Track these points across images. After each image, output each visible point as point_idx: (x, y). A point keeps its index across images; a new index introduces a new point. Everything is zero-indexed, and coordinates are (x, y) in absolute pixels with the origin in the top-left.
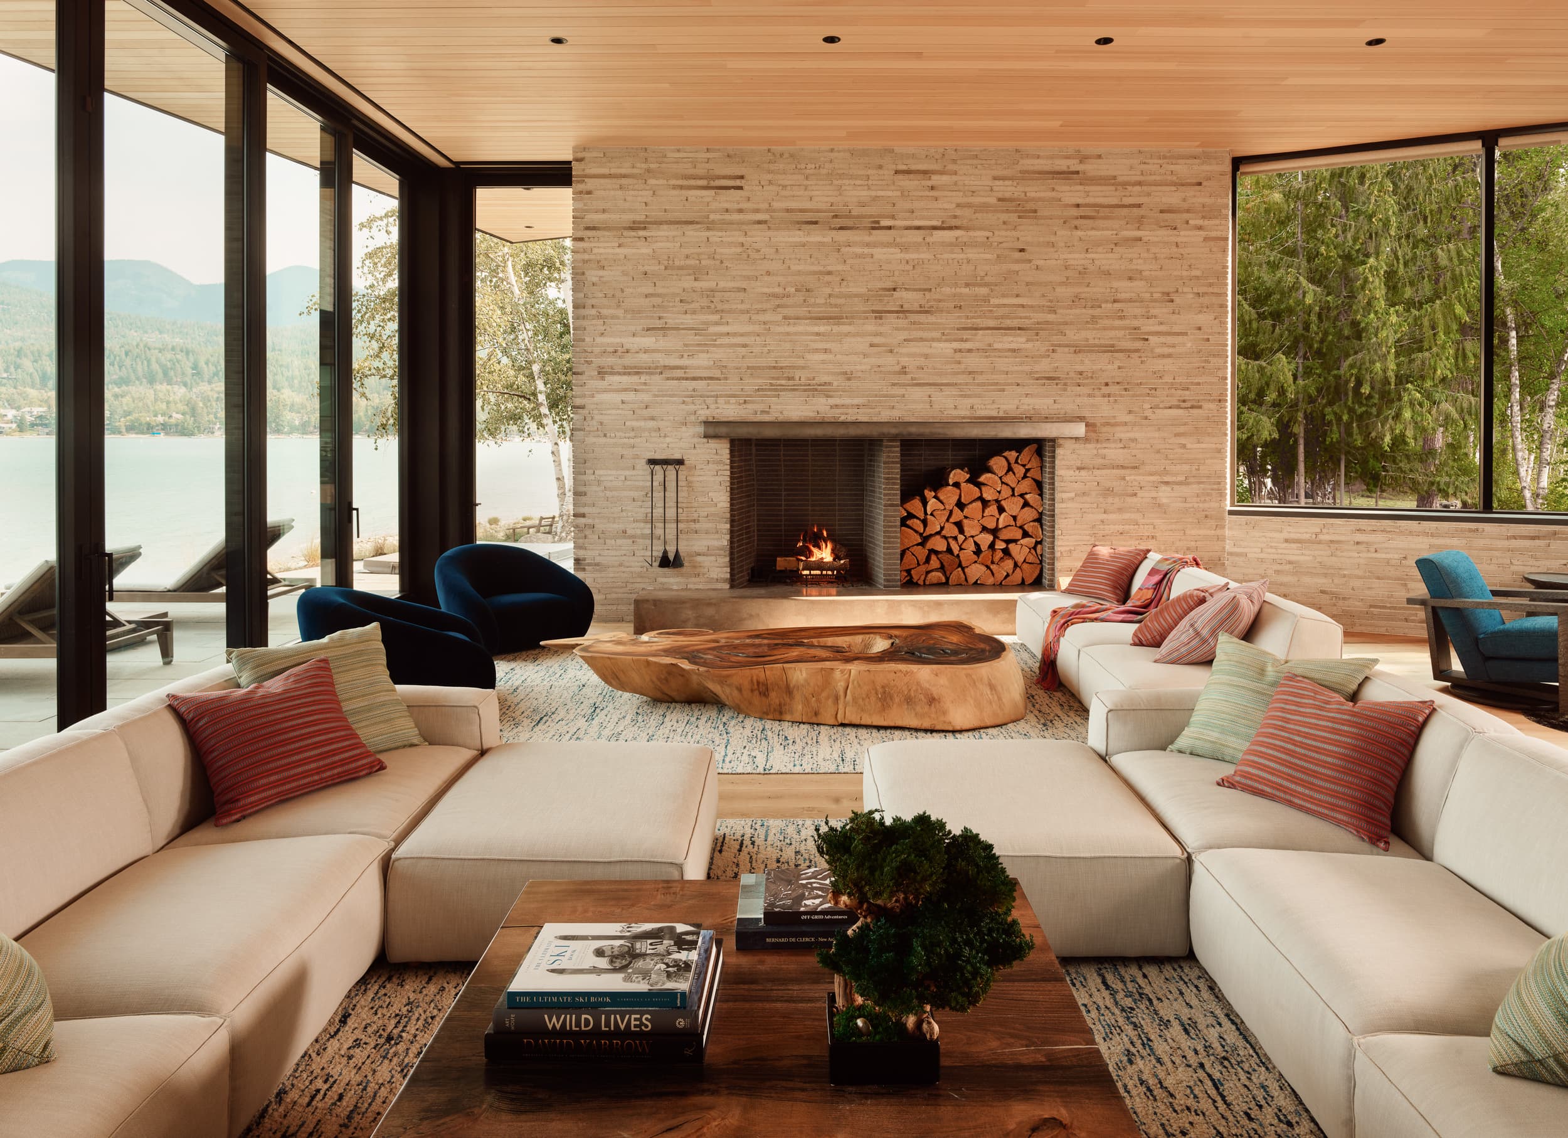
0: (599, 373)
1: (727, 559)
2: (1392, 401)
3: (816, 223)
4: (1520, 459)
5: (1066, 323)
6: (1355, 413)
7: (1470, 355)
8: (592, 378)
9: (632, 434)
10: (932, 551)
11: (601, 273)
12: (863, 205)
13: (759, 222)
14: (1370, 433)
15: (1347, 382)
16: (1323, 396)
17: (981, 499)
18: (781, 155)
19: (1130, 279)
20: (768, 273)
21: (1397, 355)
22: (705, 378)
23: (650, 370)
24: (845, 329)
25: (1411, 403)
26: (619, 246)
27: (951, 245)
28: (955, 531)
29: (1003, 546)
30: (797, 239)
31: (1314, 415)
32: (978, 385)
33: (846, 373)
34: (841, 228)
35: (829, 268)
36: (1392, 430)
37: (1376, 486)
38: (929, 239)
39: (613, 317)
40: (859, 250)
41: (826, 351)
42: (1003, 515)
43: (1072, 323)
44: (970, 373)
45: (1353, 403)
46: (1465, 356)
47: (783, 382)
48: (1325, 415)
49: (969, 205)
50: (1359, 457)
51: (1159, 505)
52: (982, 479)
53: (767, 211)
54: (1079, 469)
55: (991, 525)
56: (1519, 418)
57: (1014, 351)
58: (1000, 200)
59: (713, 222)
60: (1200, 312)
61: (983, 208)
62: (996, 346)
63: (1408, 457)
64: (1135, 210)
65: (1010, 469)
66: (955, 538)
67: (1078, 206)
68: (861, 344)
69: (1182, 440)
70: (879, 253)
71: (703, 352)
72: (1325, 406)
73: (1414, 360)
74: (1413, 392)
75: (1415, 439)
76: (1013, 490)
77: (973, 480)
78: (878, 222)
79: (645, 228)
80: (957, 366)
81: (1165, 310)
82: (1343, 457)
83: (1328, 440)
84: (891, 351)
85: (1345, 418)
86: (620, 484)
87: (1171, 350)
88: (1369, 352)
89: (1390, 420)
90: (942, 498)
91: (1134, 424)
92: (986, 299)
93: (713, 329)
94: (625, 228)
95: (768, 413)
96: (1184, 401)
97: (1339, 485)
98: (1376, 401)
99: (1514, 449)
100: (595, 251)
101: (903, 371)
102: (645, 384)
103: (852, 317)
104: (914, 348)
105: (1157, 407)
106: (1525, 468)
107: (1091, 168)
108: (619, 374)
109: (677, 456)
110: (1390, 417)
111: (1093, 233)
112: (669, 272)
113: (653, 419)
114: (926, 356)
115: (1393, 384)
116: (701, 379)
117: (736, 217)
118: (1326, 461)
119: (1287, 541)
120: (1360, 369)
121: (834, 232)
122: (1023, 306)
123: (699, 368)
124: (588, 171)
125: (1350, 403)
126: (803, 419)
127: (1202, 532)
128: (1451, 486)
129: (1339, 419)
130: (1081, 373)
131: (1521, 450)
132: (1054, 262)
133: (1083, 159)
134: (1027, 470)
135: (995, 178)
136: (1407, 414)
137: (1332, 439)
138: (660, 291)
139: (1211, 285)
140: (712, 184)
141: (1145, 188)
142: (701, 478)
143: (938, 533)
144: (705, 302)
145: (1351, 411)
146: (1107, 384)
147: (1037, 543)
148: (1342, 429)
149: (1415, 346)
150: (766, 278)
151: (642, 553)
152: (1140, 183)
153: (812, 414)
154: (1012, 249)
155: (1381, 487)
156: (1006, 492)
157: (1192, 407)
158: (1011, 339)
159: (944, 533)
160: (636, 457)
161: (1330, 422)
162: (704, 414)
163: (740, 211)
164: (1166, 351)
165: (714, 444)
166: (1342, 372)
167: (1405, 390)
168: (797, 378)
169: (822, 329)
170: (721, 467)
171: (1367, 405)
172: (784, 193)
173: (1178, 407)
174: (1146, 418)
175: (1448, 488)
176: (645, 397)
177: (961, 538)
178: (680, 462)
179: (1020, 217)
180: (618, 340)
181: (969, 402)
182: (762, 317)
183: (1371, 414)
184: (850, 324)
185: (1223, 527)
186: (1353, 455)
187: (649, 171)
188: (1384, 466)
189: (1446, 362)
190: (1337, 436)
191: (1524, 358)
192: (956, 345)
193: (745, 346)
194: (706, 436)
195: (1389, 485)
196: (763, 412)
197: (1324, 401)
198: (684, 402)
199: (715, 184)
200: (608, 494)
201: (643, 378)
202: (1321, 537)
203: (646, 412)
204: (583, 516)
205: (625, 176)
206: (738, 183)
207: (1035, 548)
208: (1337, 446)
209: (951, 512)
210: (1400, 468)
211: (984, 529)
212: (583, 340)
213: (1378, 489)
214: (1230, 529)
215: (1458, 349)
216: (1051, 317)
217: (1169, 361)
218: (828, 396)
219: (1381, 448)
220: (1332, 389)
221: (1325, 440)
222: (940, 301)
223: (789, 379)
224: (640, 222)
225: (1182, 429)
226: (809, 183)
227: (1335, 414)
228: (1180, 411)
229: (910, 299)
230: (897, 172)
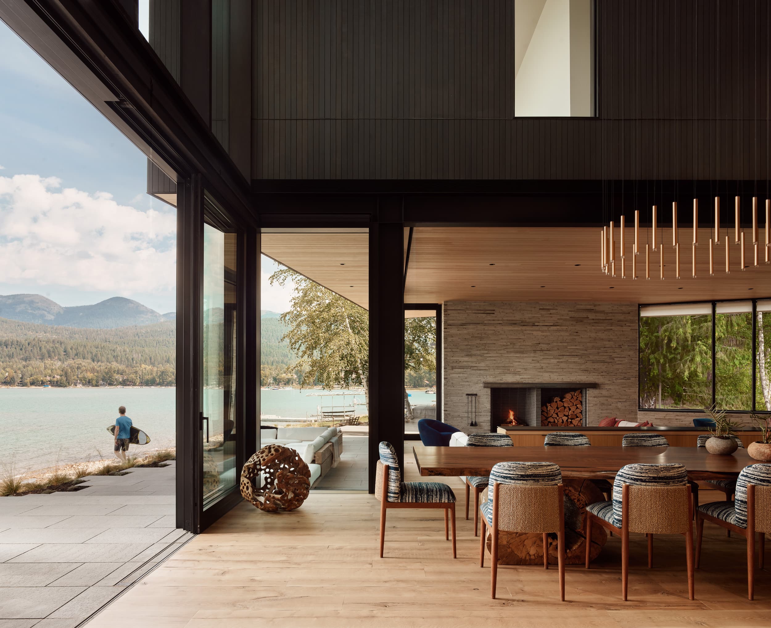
0: (452, 368)
1: (490, 424)
2: (689, 351)
3: (516, 324)
4: (764, 385)
5: (590, 354)
6: (667, 358)
7: (735, 324)
8: (449, 370)
9: (462, 386)
10: (550, 422)
11: (452, 338)
12: (530, 319)
13: (499, 324)
14: (676, 370)
15: (663, 340)
16: (649, 348)
17: (564, 406)
18: (506, 304)
19: (609, 341)
20: (502, 339)
21: (692, 324)
22: (483, 370)
23: (467, 367)
24: (525, 355)
25: (700, 352)
26: (458, 330)
27: (556, 330)
28: (556, 416)
29: (570, 420)
30: (511, 329)
31: (644, 359)
32: (564, 372)
33: (525, 368)
34: (524, 326)
35: (520, 337)
36: (689, 368)
37: (680, 401)
38: (549, 329)
39: (456, 352)
40: (529, 332)
41: (519, 362)
42: (570, 411)
43: (592, 354)
44: (562, 369)
45: (666, 352)
46: (732, 325)
47: (506, 371)
48: (650, 359)
49: (561, 319)
50: (670, 384)
51: (618, 408)
52: (564, 400)
53: (502, 320)
54: (594, 397)
55: (567, 414)
56: (764, 361)
57: (574, 362)
58: (570, 317)
59: (485, 324)
60: (630, 351)
61: (565, 320)
62: (569, 361)
63: (698, 384)
64: (610, 321)
65: (572, 397)
66: (556, 418)
67: (593, 319)
68: (530, 360)
69: (624, 389)
70: (535, 333)
71: (483, 362)
72: (650, 354)
73: (702, 327)
74: (702, 346)
75: (703, 373)
76: (573, 403)
77: (561, 401)
78: (534, 324)
79: (465, 325)
80: (558, 366)
81: (620, 350)
82: (660, 384)
83: (652, 374)
84: (538, 362)
85: (662, 361)
86: (458, 401)
87: (621, 362)
88: (676, 322)
89: (688, 362)
90: (552, 406)
91: (611, 384)
92: (566, 347)
93: (486, 355)
94: (459, 325)
95: (502, 380)
96: (625, 377)
97: (658, 400)
98: (680, 351)
99: (761, 379)
100: (451, 332)
101: (542, 368)
102: (465, 371)
103: (527, 352)
104: (545, 361)
105: (617, 379)
106: (767, 390)
107: (597, 308)
108: (458, 368)
109: (475, 393)
110: (688, 360)
111: (598, 327)
112: (473, 338)
113: (467, 382)
114: (549, 364)
115: (690, 341)
116: (482, 370)
117: (492, 322)
118: (651, 387)
119: (656, 419)
120: (670, 332)
121: (521, 327)
122: (577, 349)
123: (482, 367)
124: (448, 308)
125: (664, 352)
126: (512, 382)
127: (631, 416)
128: (724, 401)
129: (658, 362)
130: (594, 369)
131: (765, 380)
132: (586, 336)
133: (595, 306)
134: (578, 398)
135: (569, 311)
136: (698, 359)
137: (654, 373)
138: (470, 344)
139: (633, 343)
140: (485, 312)
141: (613, 314)
142: (482, 400)
143: (551, 416)
144: (483, 347)
145: (665, 357)
146: (602, 372)
147: (581, 420)
148: (660, 367)
149: (703, 319)
150: (501, 340)
151: (465, 422)
152: (611, 313)
153: (515, 381)
154: (575, 332)
155: (683, 402)
156: (571, 404)
157: (628, 379)
158: (574, 358)
159: (553, 416)
160: (463, 393)
161: (653, 363)
162: (483, 380)
163: (494, 320)
164: (620, 362)
165: (486, 389)
166: (660, 334)
167: (697, 345)
168: (511, 369)
169: (518, 355)
170: (488, 396)
171: (674, 354)
172: (507, 315)
173: (623, 379)
174: (614, 382)
175: (722, 402)
176: (466, 375)
177: (558, 418)
178: (476, 395)
179: (576, 323)
180: (457, 358)
181: (562, 377)
182: (500, 352)
183: (677, 359)
184: (526, 354)
185: (637, 415)
186: (666, 383)
187: (467, 308)
188: (684, 389)
189: (721, 328)
190: (657, 371)
191: (767, 326)
192: (557, 360)
193: (495, 360)
194: (484, 387)
195: (687, 401)
196: (500, 380)
197: (649, 351)
198: (477, 377)
199: (486, 312)
200: (455, 404)
201: (465, 370)
202: (666, 418)
203: (465, 380)
204: (447, 411)
205: (459, 310)
206: (493, 312)
207: (580, 421)
208: (657, 378)
209: (555, 410)
210: (694, 390)
211: (565, 415)
212: (447, 358)
213: (681, 403)
214: (639, 415)
215: (728, 321)
216: (585, 352)
217: (621, 365)
218: (520, 375)
219: (683, 378)
220: (654, 344)
221: (650, 374)
222: (553, 347)
223: (508, 370)
224: (464, 323)
225: (624, 386)
226: (514, 312)
227: (656, 358)
228: (624, 380)
229: (544, 347)
230: (540, 309)
